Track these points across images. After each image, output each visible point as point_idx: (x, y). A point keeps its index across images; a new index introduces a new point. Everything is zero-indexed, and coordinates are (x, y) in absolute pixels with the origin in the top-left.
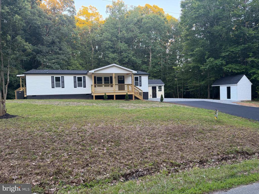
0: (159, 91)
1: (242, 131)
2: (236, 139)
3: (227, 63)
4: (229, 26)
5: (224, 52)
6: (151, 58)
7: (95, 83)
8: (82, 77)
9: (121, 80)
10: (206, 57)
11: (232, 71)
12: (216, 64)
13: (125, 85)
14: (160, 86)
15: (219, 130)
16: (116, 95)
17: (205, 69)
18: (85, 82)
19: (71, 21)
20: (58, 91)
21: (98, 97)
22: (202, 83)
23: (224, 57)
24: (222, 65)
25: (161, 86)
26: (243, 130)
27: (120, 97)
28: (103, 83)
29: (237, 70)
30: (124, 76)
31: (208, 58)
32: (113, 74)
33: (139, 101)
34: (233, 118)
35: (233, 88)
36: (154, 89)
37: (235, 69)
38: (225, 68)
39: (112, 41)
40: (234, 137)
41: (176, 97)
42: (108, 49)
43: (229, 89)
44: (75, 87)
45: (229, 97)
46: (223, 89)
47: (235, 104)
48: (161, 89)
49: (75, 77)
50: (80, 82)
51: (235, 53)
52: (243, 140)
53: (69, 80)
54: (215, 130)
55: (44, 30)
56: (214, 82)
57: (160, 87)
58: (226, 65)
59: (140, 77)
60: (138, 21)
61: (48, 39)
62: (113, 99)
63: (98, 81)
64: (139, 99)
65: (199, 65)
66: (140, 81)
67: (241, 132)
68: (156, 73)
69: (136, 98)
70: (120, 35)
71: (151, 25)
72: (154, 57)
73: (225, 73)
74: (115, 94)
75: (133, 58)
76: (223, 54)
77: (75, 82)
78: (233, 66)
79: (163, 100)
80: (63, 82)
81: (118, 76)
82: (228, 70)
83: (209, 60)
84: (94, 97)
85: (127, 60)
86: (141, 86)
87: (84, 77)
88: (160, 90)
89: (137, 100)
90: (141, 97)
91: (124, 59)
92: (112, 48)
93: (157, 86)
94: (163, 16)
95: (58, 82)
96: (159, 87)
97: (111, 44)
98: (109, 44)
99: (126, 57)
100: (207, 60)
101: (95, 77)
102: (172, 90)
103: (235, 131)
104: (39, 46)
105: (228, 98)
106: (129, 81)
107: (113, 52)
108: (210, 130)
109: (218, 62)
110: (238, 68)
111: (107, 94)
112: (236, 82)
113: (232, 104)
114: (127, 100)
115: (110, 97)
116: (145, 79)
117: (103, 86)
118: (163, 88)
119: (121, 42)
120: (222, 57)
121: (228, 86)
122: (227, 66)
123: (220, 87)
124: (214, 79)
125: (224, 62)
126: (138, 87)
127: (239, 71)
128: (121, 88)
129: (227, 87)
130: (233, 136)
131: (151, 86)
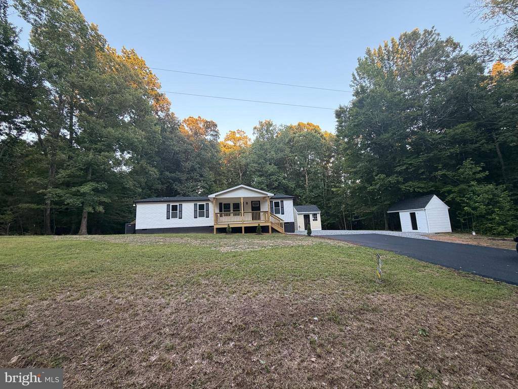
0: (313, 220)
1: (446, 313)
2: (432, 342)
3: (406, 180)
4: (402, 131)
5: (399, 166)
6: (307, 181)
7: (221, 210)
8: (204, 205)
9: (255, 206)
10: (374, 174)
11: (414, 190)
12: (390, 181)
13: (261, 214)
15: (385, 310)
16: (245, 227)
17: (374, 189)
18: (208, 210)
19: (213, 145)
20: (174, 223)
21: (221, 230)
22: (374, 209)
23: (400, 173)
24: (398, 182)
25: (316, 214)
26: (448, 307)
27: (250, 230)
28: (232, 211)
29: (422, 188)
30: (259, 201)
31: (376, 176)
32: (240, 198)
33: (280, 234)
34: (422, 269)
35: (419, 214)
36: (307, 217)
37: (418, 188)
38: (403, 187)
39: (259, 164)
40: (426, 335)
41: (343, 229)
42: (254, 172)
43: (413, 216)
44: (196, 217)
45: (415, 227)
46: (405, 217)
47: (426, 238)
48: (317, 217)
49: (195, 205)
50: (201, 211)
51: (415, 166)
52: (454, 349)
53: (188, 208)
54: (374, 310)
55: (182, 156)
56: (390, 206)
58: (404, 183)
59: (282, 201)
60: (290, 141)
61: (188, 165)
62: (241, 232)
63: (225, 208)
64: (279, 232)
65: (366, 185)
66: (282, 207)
67: (446, 317)
68: (314, 198)
69: (274, 230)
70: (268, 156)
71: (303, 143)
72: (311, 180)
73: (405, 193)
74: (243, 226)
75: (283, 181)
76: (398, 169)
77: (195, 211)
78: (416, 184)
79: (311, 233)
80: (181, 211)
81: (252, 202)
82: (409, 190)
83: (378, 177)
84: (215, 230)
85: (276, 184)
86: (283, 214)
87: (207, 204)
88: (315, 219)
89: (276, 235)
90: (282, 230)
91: (274, 183)
92: (259, 171)
93: (311, 214)
94: (319, 133)
95: (174, 212)
96: (313, 215)
97: (258, 167)
98: (255, 167)
99: (276, 181)
100: (376, 177)
101: (221, 204)
102: (337, 220)
103: (428, 312)
104: (177, 173)
105: (414, 229)
106: (265, 207)
107: (261, 176)
108: (361, 311)
109: (392, 179)
110: (423, 185)
111: (231, 226)
112: (423, 206)
113: (421, 238)
114: (259, 233)
115: (237, 230)
116: (288, 205)
117: (232, 215)
118: (319, 217)
119: (270, 164)
120: (396, 172)
121: (412, 211)
122: (406, 185)
123: (400, 213)
124: (388, 203)
125: (401, 179)
126: (279, 216)
127: (425, 191)
128: (256, 217)
129: (411, 213)
130: (424, 330)
131: (302, 214)
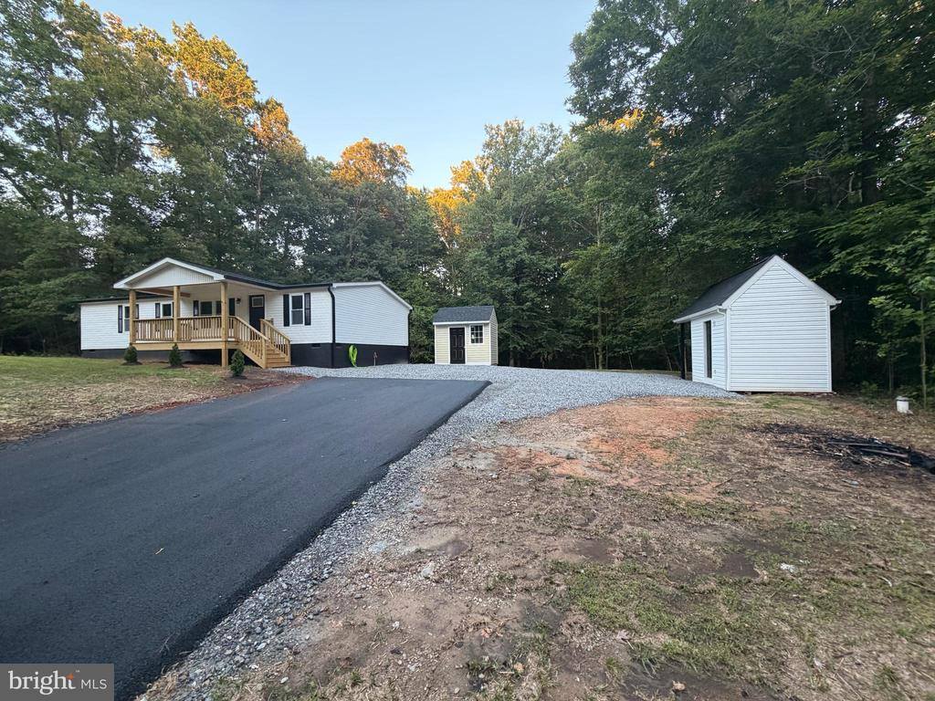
0: (473, 341)
9: (259, 307)
14: (477, 327)
25: (481, 328)
32: (172, 287)
35: (718, 326)
36: (457, 334)
46: (697, 337)
48: (481, 334)
57: (477, 330)
59: (308, 295)
64: (257, 366)
66: (308, 308)
86: (308, 324)
88: (478, 338)
93: (467, 325)
96: (472, 330)
101: (195, 303)
116: (320, 302)
118: (488, 333)
123: (692, 324)
129: (706, 323)
131: (445, 326)
